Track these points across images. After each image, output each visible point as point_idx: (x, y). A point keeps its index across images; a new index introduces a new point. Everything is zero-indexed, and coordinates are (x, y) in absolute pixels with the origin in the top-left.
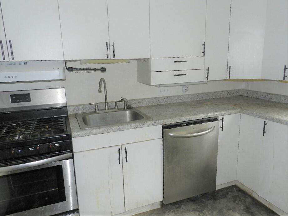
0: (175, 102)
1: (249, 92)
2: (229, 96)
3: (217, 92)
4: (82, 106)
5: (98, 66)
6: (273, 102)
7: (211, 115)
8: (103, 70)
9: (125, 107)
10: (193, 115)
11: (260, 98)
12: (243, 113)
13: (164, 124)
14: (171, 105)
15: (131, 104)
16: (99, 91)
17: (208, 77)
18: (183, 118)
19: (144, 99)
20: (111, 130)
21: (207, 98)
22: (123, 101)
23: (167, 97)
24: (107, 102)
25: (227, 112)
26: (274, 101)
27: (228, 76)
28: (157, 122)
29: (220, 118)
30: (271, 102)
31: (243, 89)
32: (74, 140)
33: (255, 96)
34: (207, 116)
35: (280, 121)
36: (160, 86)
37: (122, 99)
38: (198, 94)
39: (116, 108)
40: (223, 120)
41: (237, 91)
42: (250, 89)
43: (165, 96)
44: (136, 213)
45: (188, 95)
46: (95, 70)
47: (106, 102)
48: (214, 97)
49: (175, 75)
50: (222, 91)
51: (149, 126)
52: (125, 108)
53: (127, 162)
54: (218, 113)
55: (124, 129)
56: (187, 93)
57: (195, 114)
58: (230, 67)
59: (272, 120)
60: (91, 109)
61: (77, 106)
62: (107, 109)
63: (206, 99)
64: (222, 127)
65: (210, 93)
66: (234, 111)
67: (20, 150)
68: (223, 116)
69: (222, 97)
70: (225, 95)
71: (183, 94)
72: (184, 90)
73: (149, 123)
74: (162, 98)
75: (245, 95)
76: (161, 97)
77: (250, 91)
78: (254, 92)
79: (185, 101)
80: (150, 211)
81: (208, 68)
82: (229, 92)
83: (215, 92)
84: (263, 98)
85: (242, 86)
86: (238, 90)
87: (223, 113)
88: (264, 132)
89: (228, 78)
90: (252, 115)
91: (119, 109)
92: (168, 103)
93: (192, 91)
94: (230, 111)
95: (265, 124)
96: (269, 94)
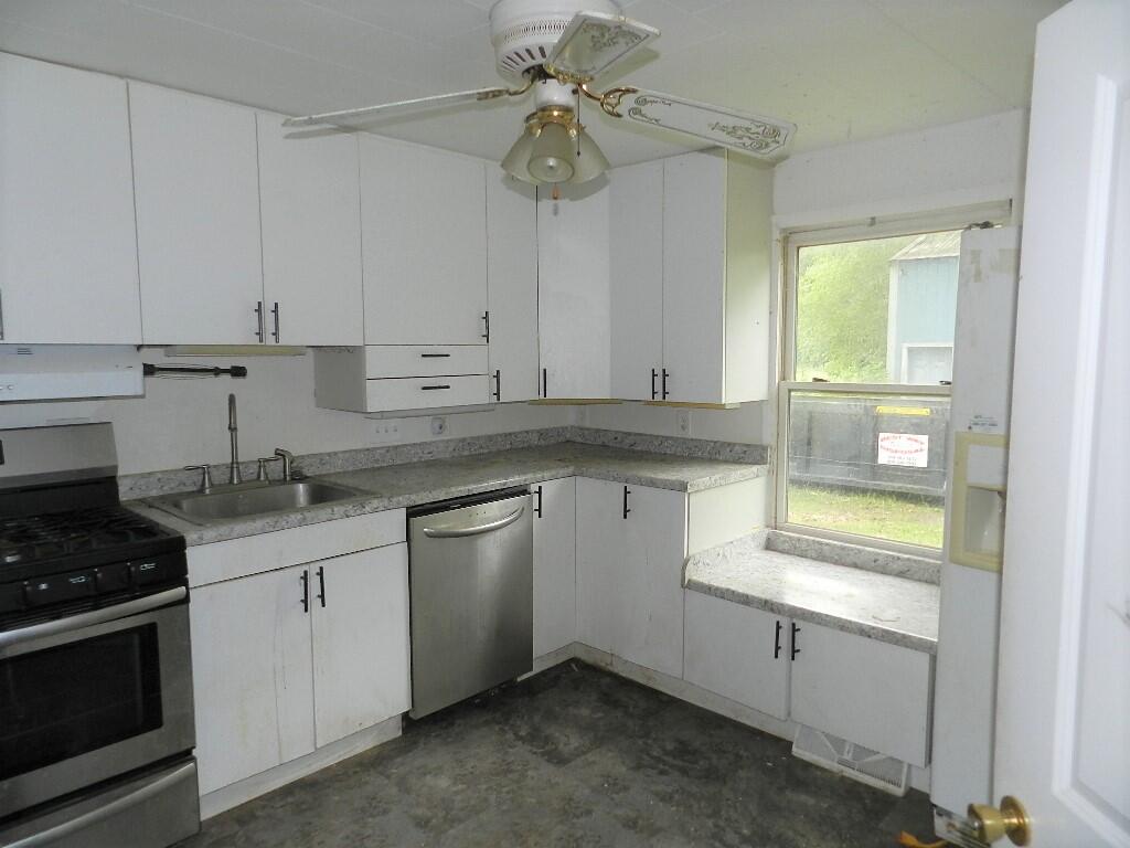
0: (415, 460)
1: (586, 432)
2: (542, 442)
3: (515, 434)
4: (160, 476)
5: (226, 363)
6: (638, 451)
7: (514, 480)
8: (238, 372)
9: (285, 475)
10: (474, 483)
11: (611, 444)
12: (582, 475)
13: (412, 504)
14: (409, 466)
15: (302, 468)
16: (230, 428)
17: (498, 394)
18: (453, 489)
19: (336, 453)
20: (284, 523)
21: (494, 449)
22: (282, 461)
23: (396, 447)
24: (237, 463)
25: (547, 475)
26: (639, 448)
27: (542, 392)
28: (395, 500)
29: (534, 488)
30: (634, 452)
31: (572, 427)
32: (189, 552)
33: (599, 442)
34: (505, 484)
35: (652, 483)
36: (385, 414)
37: (280, 454)
38: (472, 438)
39: (262, 478)
40: (540, 493)
41: (560, 431)
42: (587, 424)
43: (390, 445)
44: (340, 756)
45: (448, 441)
46: (217, 371)
47: (232, 463)
48: (508, 447)
49: (424, 388)
50: (527, 432)
51: (375, 510)
52: (288, 478)
53: (324, 606)
54: (530, 476)
55: (316, 521)
56: (445, 437)
57: (479, 482)
58: (545, 370)
59: (640, 482)
60: (184, 484)
61: (143, 476)
62: (235, 482)
63: (490, 453)
64: (539, 510)
65: (500, 435)
66: (562, 472)
67: (43, 586)
68: (539, 484)
69: (526, 445)
70: (535, 440)
71: (434, 440)
72: (437, 429)
73: (375, 503)
74: (383, 451)
75: (579, 440)
76: (378, 448)
77: (588, 429)
78: (598, 431)
79: (441, 456)
80: (374, 747)
81: (498, 372)
82: (542, 433)
83: (510, 434)
84: (618, 445)
85: (570, 418)
86: (562, 428)
87: (539, 476)
88: (626, 511)
89: (542, 396)
90: (599, 477)
91: (270, 481)
92: (399, 462)
93: (456, 431)
94: (554, 472)
95: (626, 492)
96: (629, 434)
